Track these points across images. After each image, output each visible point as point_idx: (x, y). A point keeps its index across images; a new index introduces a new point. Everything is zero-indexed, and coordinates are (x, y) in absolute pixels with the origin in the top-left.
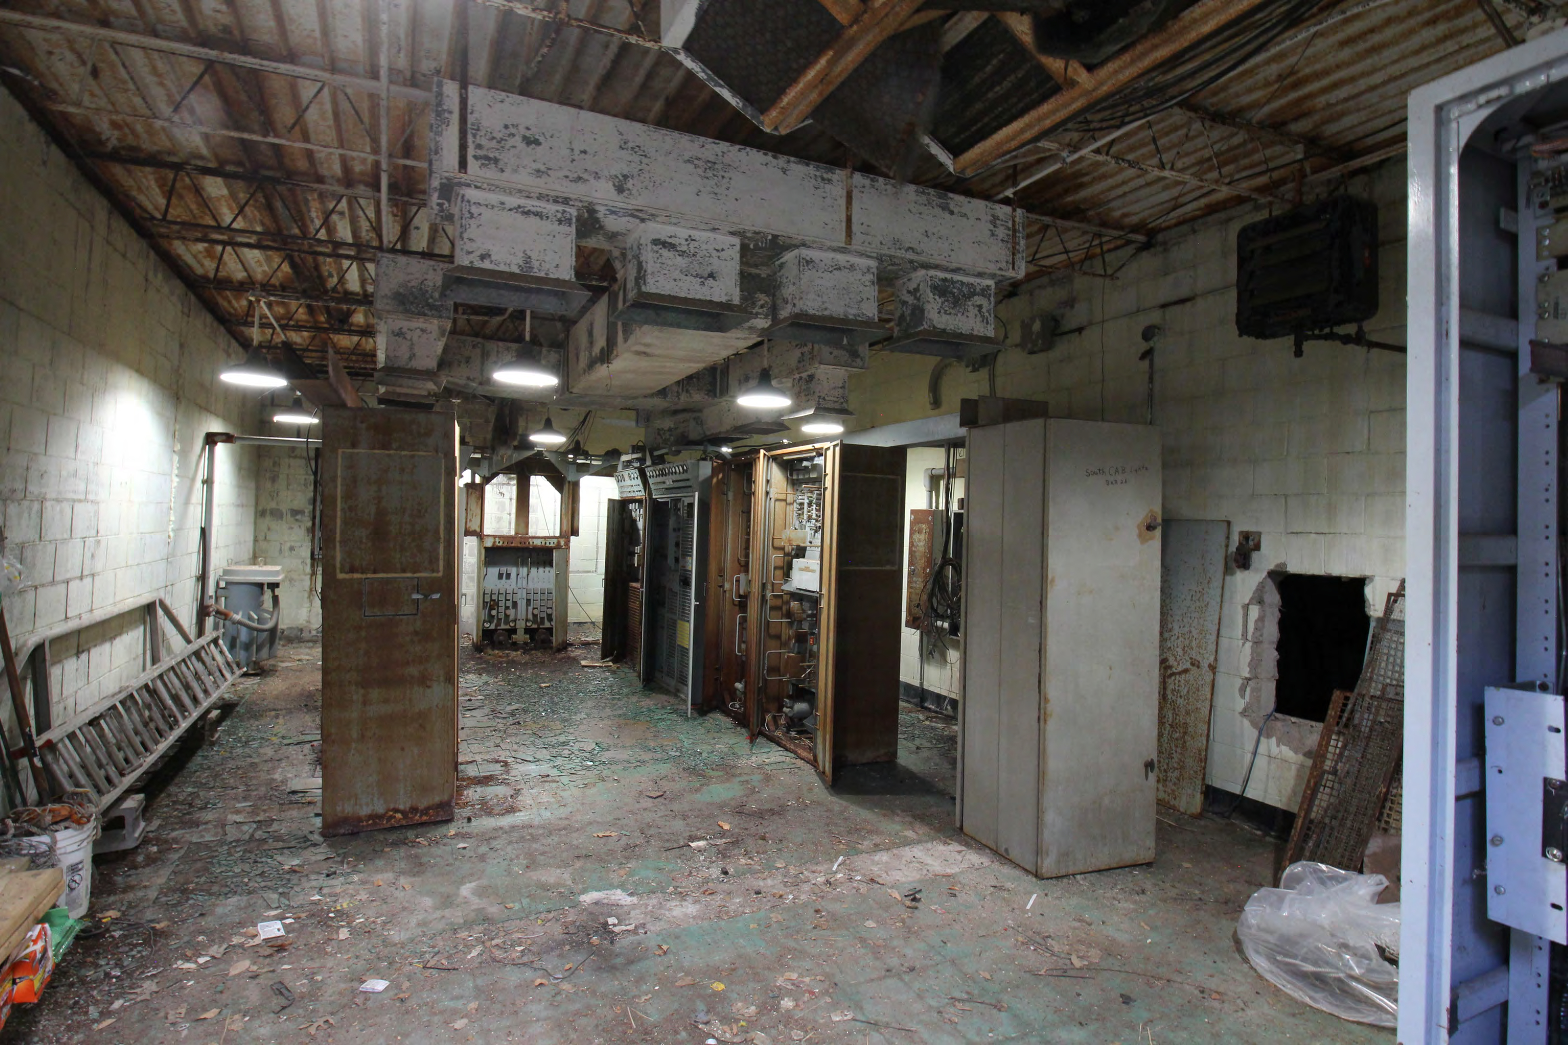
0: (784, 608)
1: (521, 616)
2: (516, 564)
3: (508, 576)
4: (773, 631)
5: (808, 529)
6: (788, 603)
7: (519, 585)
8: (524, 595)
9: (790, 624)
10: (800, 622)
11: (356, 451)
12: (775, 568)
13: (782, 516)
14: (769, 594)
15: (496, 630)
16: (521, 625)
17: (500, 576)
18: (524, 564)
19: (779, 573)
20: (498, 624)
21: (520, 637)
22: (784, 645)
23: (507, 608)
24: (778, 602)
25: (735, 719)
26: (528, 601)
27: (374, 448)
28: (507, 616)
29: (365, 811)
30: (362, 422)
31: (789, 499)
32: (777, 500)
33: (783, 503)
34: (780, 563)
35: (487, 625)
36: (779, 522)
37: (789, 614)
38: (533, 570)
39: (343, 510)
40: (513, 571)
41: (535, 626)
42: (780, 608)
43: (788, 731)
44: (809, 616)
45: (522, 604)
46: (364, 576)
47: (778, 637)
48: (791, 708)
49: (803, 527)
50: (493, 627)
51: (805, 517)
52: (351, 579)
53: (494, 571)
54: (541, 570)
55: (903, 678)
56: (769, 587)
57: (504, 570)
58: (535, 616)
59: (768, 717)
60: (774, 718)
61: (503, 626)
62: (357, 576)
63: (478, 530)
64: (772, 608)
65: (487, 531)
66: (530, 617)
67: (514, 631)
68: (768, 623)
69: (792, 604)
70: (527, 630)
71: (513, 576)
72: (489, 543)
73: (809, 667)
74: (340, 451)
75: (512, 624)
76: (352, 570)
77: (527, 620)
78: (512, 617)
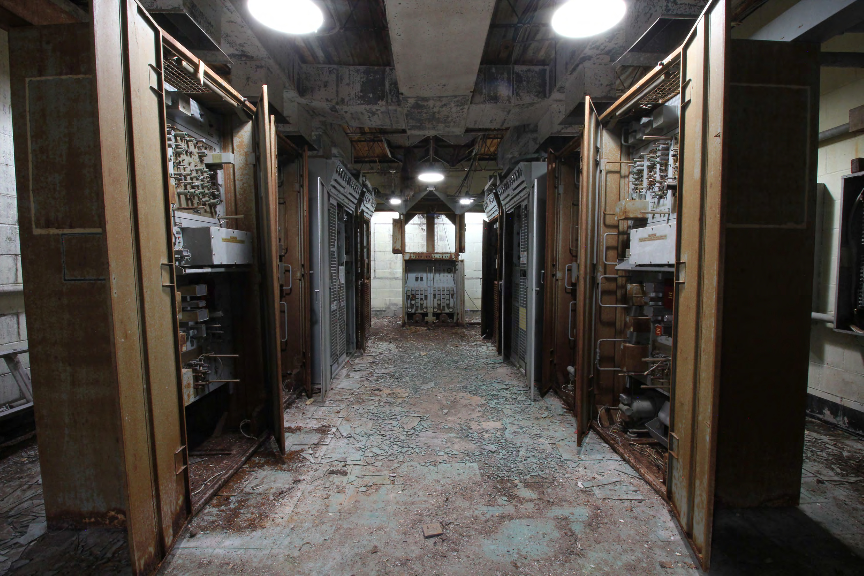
0: (619, 293)
1: (431, 304)
2: (425, 271)
3: (422, 279)
4: (605, 317)
5: (649, 198)
6: (624, 287)
7: (429, 285)
8: (432, 292)
9: (627, 311)
10: (640, 308)
11: (43, 78)
12: (608, 248)
13: (615, 191)
14: (600, 277)
15: (415, 314)
16: (430, 311)
17: (417, 279)
18: (430, 271)
19: (612, 254)
20: (416, 310)
21: (430, 318)
22: (621, 333)
23: (422, 299)
24: (612, 286)
25: (566, 403)
26: (435, 295)
27: (61, 74)
28: (422, 305)
29: (87, 507)
30: (48, 43)
31: (625, 170)
32: (609, 172)
33: (617, 176)
34: (613, 242)
35: (410, 310)
36: (612, 196)
37: (625, 299)
38: (437, 275)
39: (34, 151)
40: (424, 275)
41: (439, 312)
42: (614, 293)
43: (625, 431)
44: (652, 299)
45: (430, 297)
46: (60, 232)
47: (612, 324)
48: (629, 405)
49: (642, 196)
50: (413, 311)
51: (645, 183)
52: (48, 235)
53: (412, 276)
54: (442, 275)
55: (810, 391)
56: (601, 269)
57: (419, 275)
58: (439, 305)
59: (601, 411)
60: (608, 411)
61: (419, 311)
62: (53, 231)
63: (400, 249)
64: (603, 293)
65: (407, 250)
66: (436, 305)
67: (426, 314)
68: (600, 309)
69: (629, 286)
70: (434, 314)
71: (425, 279)
72: (407, 258)
73: (654, 363)
74: (27, 80)
75: (425, 310)
76: (48, 225)
77: (434, 308)
78: (425, 305)
